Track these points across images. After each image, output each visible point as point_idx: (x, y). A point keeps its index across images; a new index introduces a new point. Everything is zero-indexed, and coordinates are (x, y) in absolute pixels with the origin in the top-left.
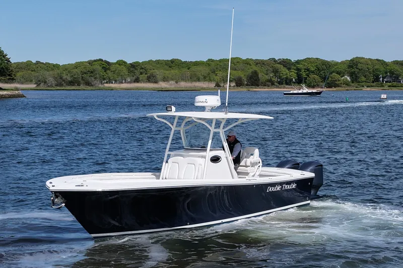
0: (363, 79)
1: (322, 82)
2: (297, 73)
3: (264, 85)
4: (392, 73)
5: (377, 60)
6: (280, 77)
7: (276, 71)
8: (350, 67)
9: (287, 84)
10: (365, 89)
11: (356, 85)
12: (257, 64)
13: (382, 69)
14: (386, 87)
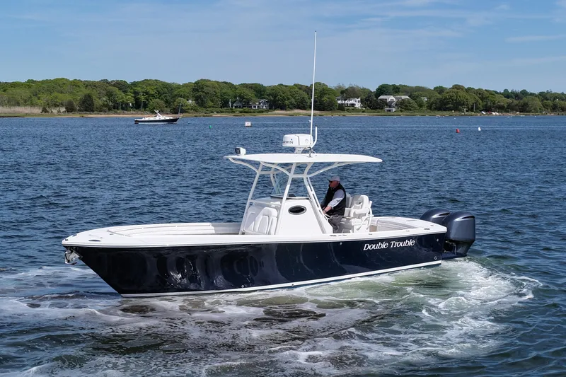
0: (211, 104)
1: (166, 107)
2: (134, 97)
3: (100, 110)
4: (242, 97)
5: (225, 83)
6: (115, 102)
7: (110, 95)
8: (195, 90)
9: (123, 109)
10: (215, 115)
11: (204, 110)
12: (87, 86)
13: (230, 92)
14: (237, 113)
